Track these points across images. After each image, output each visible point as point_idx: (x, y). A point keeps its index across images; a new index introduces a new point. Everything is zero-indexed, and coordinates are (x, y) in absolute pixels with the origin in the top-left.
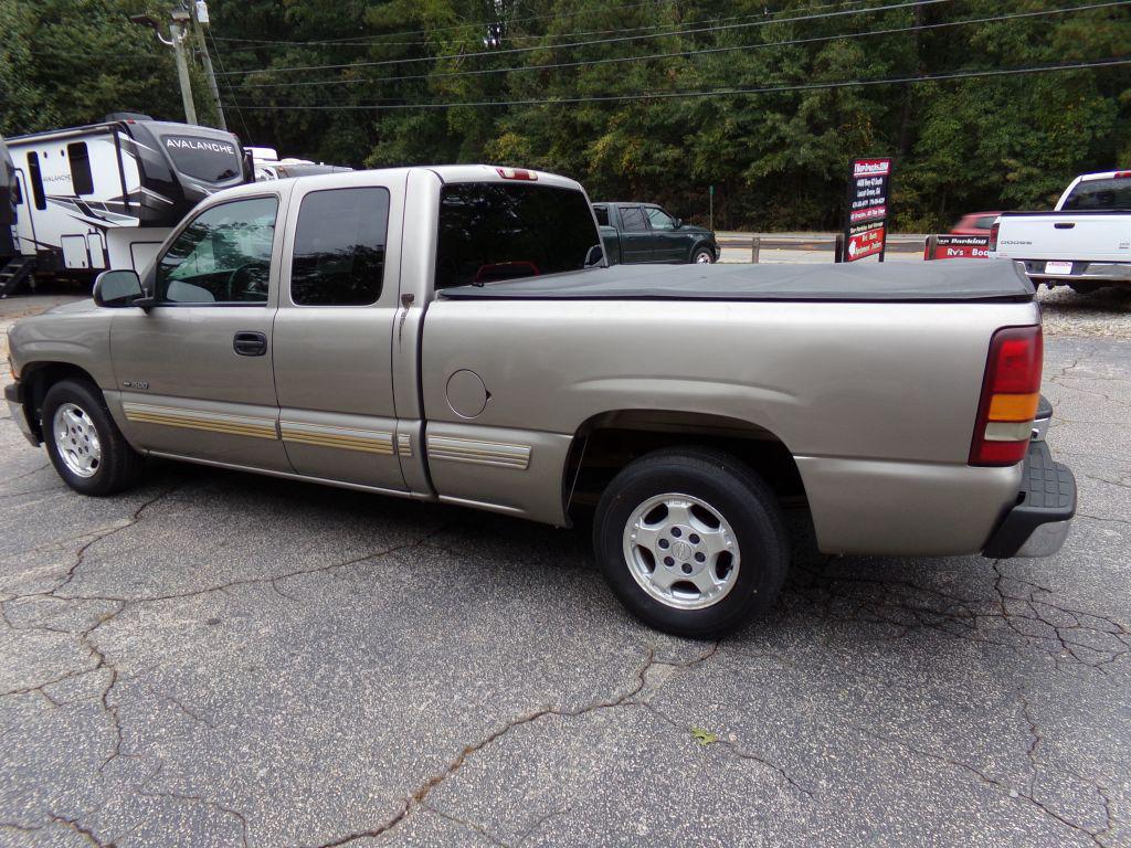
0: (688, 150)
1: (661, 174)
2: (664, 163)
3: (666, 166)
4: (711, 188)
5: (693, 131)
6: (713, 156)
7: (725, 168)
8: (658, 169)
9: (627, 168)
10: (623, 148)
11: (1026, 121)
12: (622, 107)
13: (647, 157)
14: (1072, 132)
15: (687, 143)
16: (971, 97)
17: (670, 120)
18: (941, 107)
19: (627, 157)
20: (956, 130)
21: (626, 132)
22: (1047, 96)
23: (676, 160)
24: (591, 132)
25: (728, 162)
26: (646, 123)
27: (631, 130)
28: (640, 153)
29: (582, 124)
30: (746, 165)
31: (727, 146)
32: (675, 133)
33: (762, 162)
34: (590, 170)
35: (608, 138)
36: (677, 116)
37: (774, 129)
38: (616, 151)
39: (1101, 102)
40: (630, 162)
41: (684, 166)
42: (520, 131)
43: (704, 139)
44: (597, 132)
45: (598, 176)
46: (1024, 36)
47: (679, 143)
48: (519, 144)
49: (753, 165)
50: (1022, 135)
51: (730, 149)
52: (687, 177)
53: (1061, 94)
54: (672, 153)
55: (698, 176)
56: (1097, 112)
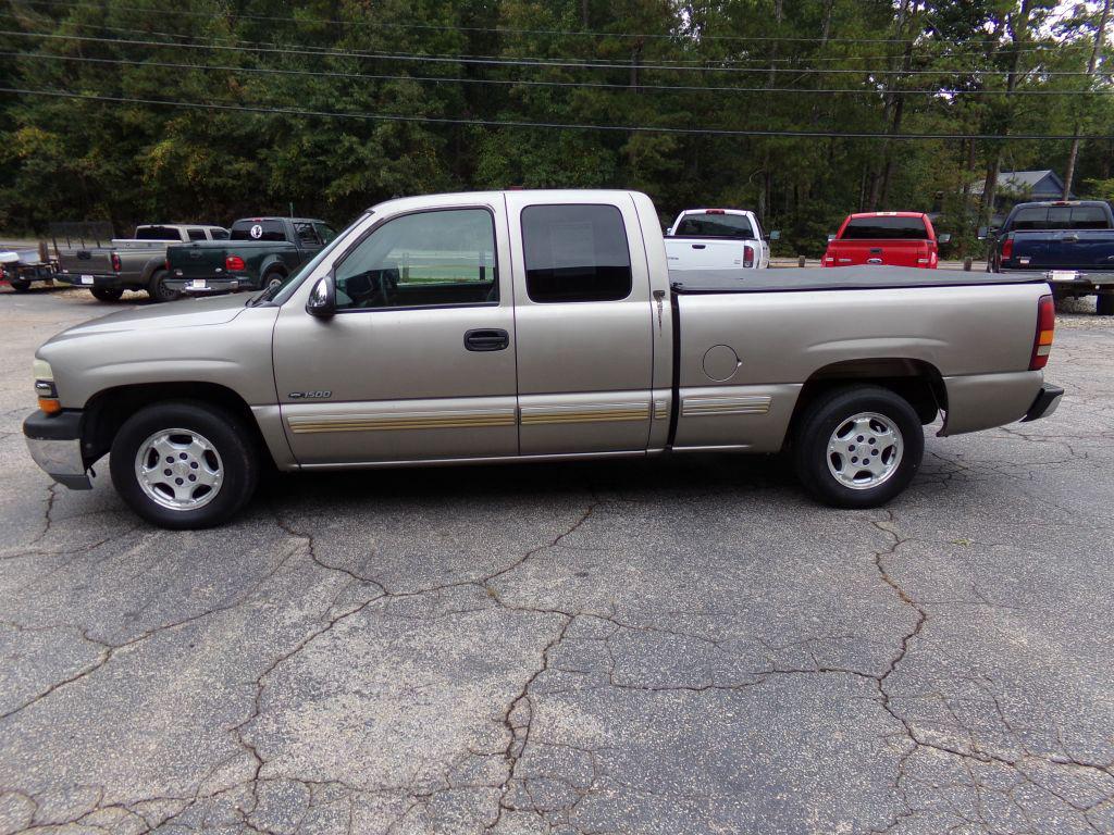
0: (262, 163)
1: (234, 187)
2: (237, 176)
3: (239, 180)
4: (291, 204)
5: (269, 145)
6: (290, 172)
7: (305, 185)
8: (231, 182)
9: (193, 179)
10: (186, 157)
11: (556, 162)
12: (181, 112)
13: (216, 169)
14: (589, 174)
15: (261, 157)
16: (512, 139)
17: (238, 132)
18: (490, 144)
19: (193, 167)
20: (504, 165)
21: (187, 140)
22: (569, 143)
23: (249, 174)
24: (141, 137)
25: (308, 179)
26: (212, 131)
27: (195, 137)
28: (207, 163)
29: (129, 125)
30: (328, 182)
31: (305, 164)
32: (247, 146)
33: (342, 181)
34: (145, 178)
35: (166, 144)
36: (248, 129)
37: (351, 150)
38: (177, 160)
39: (606, 153)
40: (196, 172)
41: (259, 181)
42: (44, 125)
43: (281, 154)
44: (149, 136)
45: (156, 185)
46: (548, 95)
47: (251, 157)
48: (47, 141)
49: (334, 183)
50: (554, 172)
51: (309, 166)
52: (264, 193)
53: (580, 143)
54: (244, 166)
55: (276, 192)
56: (603, 159)
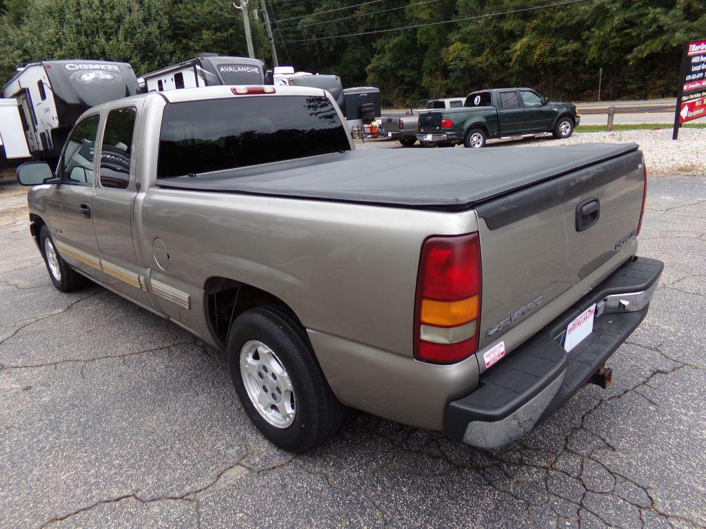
0: (584, 43)
1: (563, 62)
2: (566, 55)
3: (567, 56)
4: (601, 70)
5: (589, 29)
6: (604, 45)
7: (612, 53)
8: (561, 59)
9: (538, 60)
10: (535, 46)
12: (535, 17)
13: (553, 51)
15: (584, 38)
17: (571, 22)
19: (538, 52)
21: (538, 34)
23: (575, 51)
24: (513, 36)
25: (615, 49)
26: (554, 25)
27: (542, 32)
28: (548, 48)
29: (507, 31)
30: (629, 50)
31: (615, 37)
32: (575, 31)
33: (643, 47)
34: (511, 64)
35: (525, 40)
36: (577, 18)
37: (655, 20)
38: (530, 49)
40: (540, 55)
41: (581, 55)
42: (463, 40)
43: (596, 33)
44: (517, 36)
45: (517, 67)
47: (578, 38)
48: (462, 50)
49: (635, 49)
51: (616, 39)
52: (583, 63)
54: (572, 46)
55: (591, 62)
